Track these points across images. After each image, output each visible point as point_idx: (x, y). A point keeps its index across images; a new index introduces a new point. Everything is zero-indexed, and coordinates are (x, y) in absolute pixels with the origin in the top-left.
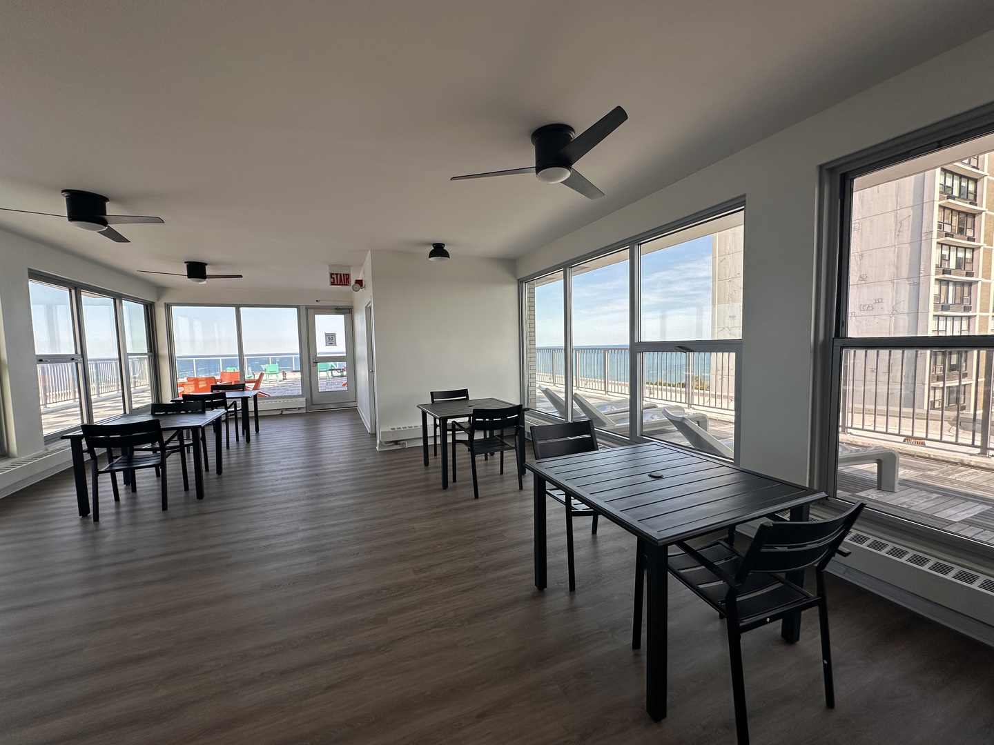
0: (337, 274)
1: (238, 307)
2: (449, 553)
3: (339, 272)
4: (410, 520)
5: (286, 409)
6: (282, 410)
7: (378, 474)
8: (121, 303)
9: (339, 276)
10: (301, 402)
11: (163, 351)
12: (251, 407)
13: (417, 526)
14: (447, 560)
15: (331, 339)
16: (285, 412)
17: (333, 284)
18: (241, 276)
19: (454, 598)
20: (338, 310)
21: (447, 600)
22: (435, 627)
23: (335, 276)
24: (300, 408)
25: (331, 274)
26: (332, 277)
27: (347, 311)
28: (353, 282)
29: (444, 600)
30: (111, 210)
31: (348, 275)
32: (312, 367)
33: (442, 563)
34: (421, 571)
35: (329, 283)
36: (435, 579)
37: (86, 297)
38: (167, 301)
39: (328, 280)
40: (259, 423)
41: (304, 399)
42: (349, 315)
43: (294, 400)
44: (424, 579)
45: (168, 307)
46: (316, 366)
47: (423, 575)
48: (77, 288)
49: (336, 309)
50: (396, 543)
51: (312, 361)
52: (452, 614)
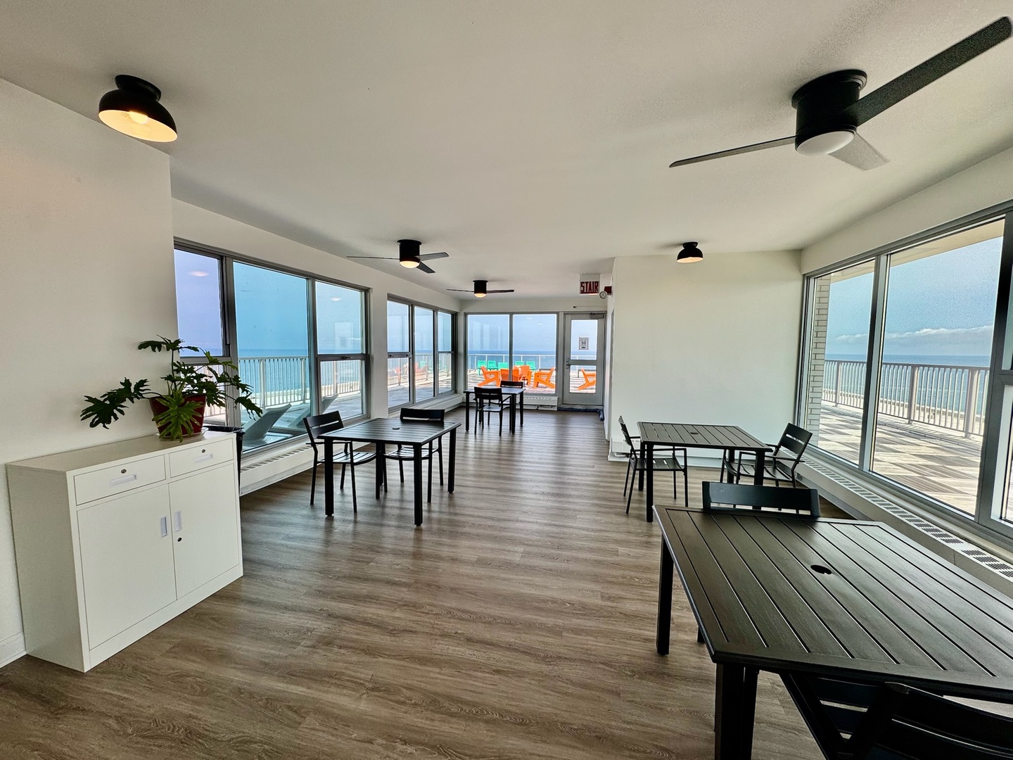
0: (587, 283)
1: (511, 314)
2: (646, 591)
3: (589, 281)
4: (616, 541)
5: (541, 406)
6: (538, 406)
7: (601, 484)
8: (437, 313)
9: (588, 284)
10: (554, 401)
11: (461, 349)
12: (518, 401)
13: (622, 550)
14: (640, 598)
15: (584, 343)
16: (540, 408)
17: (582, 292)
18: (513, 291)
19: (633, 642)
20: (593, 315)
21: (626, 641)
22: (603, 664)
23: (585, 285)
24: (552, 406)
25: (582, 283)
26: (582, 286)
27: (600, 315)
28: (601, 288)
29: (622, 640)
30: (423, 250)
31: (597, 282)
32: (565, 370)
33: (633, 599)
34: (609, 599)
35: (579, 291)
36: (620, 613)
37: (416, 308)
38: (466, 311)
39: (578, 288)
40: (524, 415)
41: (556, 398)
42: (603, 320)
43: (548, 398)
44: (610, 609)
45: (466, 315)
46: (569, 368)
47: (609, 604)
48: (412, 305)
49: (591, 314)
50: (596, 561)
51: (566, 363)
52: (625, 658)
